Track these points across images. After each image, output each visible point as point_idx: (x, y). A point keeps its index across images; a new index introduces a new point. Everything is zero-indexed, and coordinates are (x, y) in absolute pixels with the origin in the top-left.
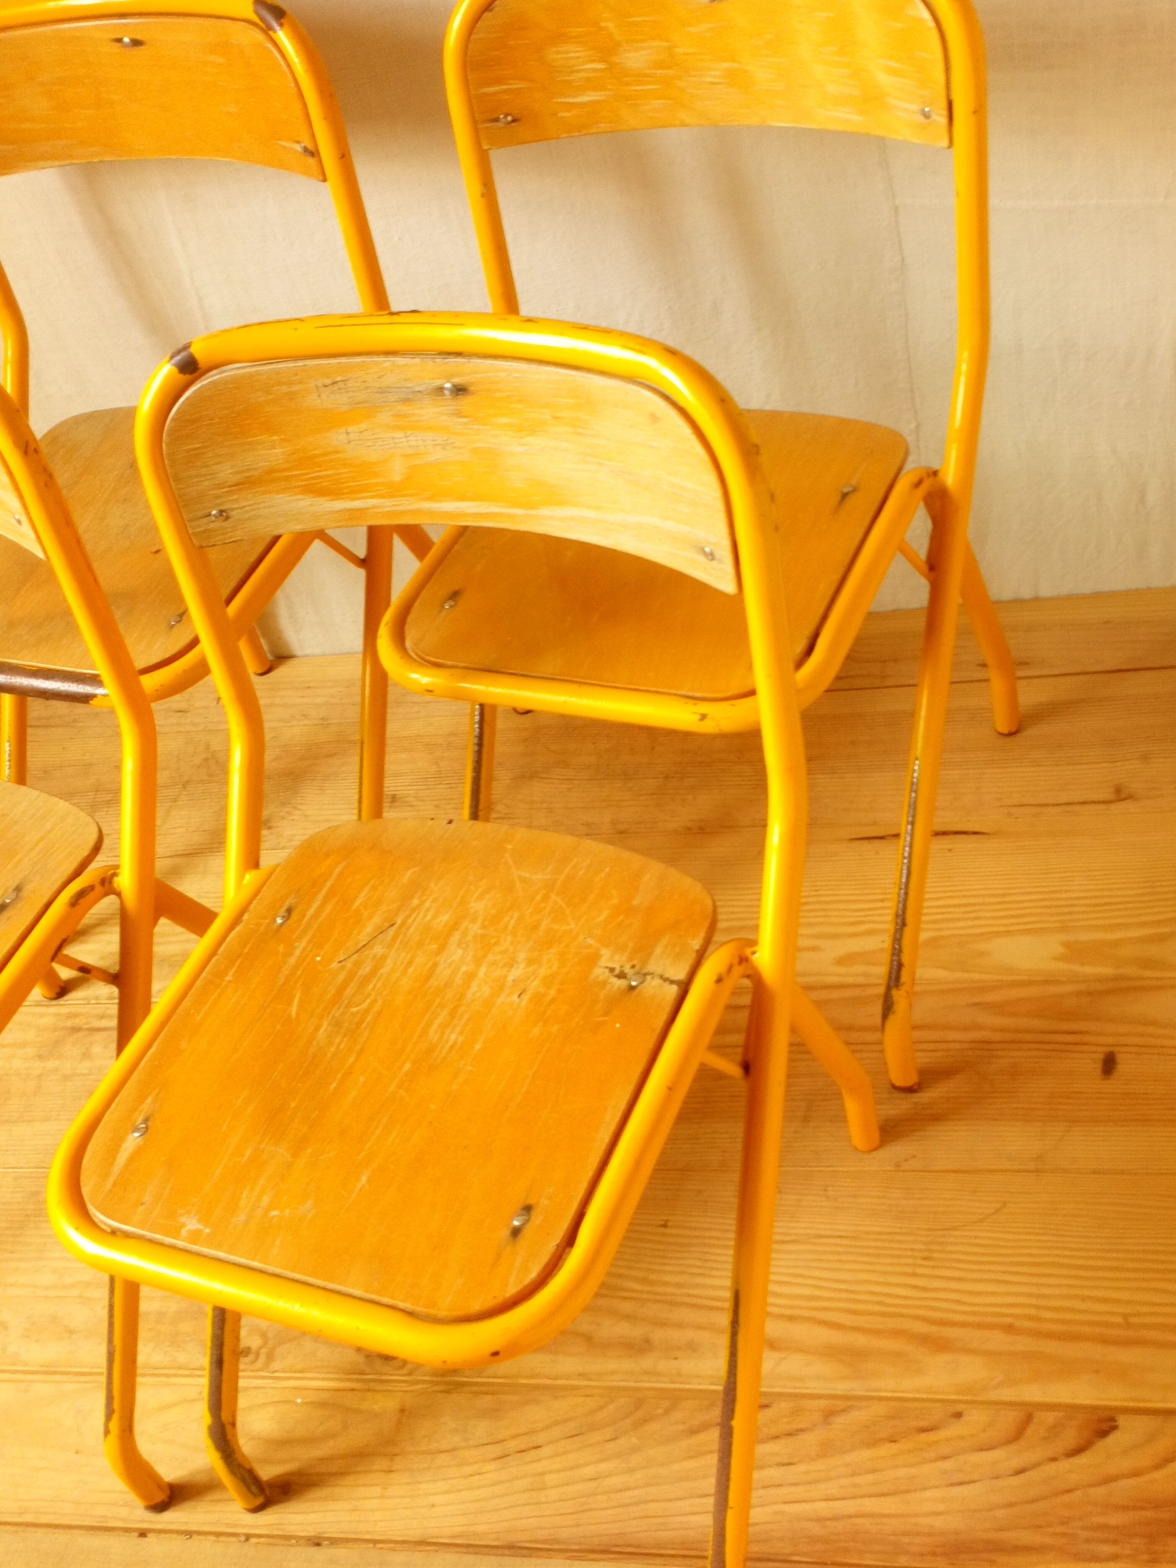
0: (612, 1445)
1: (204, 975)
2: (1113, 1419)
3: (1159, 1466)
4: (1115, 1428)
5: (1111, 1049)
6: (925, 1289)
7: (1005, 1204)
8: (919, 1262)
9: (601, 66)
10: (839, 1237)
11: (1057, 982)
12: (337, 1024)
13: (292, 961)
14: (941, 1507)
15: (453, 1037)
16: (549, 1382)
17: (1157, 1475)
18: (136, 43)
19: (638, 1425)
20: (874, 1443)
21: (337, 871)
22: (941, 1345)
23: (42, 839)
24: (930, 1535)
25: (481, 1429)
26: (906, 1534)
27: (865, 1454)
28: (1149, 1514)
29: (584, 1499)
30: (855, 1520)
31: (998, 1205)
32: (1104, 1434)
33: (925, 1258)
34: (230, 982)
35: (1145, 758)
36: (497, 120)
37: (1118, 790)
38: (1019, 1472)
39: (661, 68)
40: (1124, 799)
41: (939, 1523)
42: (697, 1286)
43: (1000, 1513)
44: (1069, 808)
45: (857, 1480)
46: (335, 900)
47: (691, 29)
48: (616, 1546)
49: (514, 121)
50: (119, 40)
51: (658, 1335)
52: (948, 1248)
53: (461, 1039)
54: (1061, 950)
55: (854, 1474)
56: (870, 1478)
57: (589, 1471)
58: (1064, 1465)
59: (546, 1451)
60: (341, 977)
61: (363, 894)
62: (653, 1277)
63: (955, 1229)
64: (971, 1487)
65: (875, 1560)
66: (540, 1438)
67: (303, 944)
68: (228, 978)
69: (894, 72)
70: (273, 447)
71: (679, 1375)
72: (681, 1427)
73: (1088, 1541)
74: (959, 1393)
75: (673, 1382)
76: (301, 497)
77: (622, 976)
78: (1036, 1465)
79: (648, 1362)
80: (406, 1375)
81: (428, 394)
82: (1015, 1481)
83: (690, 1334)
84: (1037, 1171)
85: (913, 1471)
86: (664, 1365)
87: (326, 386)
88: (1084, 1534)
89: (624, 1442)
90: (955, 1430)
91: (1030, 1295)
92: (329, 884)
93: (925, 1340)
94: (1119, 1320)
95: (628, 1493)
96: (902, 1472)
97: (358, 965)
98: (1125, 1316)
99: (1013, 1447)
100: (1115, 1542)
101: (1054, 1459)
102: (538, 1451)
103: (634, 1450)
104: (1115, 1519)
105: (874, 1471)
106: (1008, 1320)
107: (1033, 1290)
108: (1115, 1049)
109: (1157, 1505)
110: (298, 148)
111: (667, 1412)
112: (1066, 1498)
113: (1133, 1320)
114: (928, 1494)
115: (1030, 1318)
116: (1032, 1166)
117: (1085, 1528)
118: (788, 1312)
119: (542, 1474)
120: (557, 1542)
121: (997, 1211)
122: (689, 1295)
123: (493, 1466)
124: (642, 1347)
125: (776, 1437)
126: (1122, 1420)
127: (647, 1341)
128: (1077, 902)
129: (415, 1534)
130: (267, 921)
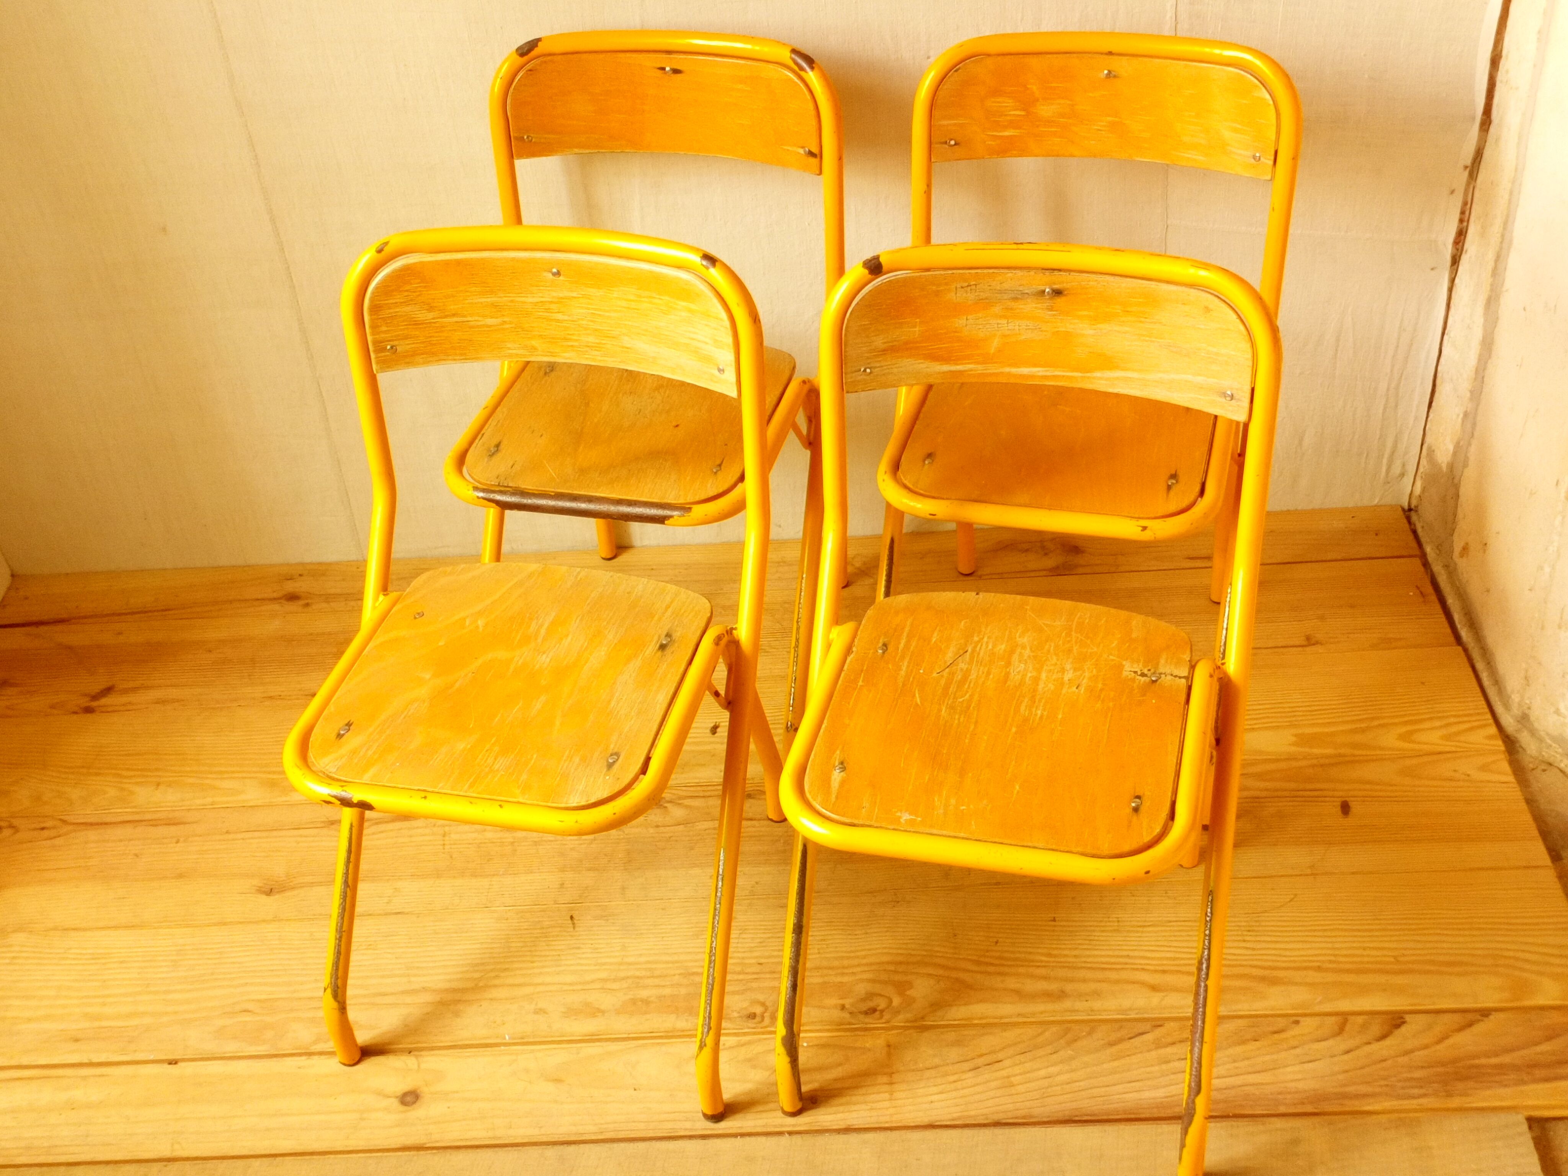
0: (1055, 1056)
1: (840, 682)
2: (1402, 1018)
3: (1440, 1041)
4: (1404, 1023)
5: (1343, 799)
6: (1254, 949)
7: (1296, 895)
8: (1245, 933)
9: (1023, 113)
10: (1184, 921)
11: (1295, 759)
12: (952, 708)
13: (903, 673)
14: (1300, 1076)
15: (1039, 712)
16: (996, 1021)
17: (1438, 1047)
18: (676, 71)
19: (1069, 1043)
20: (1244, 1042)
21: (908, 623)
22: (1274, 982)
23: (668, 607)
24: (1296, 1092)
25: (954, 1053)
26: (1280, 1093)
27: (1238, 1050)
28: (1441, 1070)
29: (1044, 1090)
30: (1243, 1088)
31: (1292, 896)
32: (1398, 1026)
33: (1249, 931)
34: (861, 686)
35: (1322, 618)
36: (946, 143)
37: (1308, 638)
38: (1348, 1052)
39: (1063, 118)
40: (1314, 644)
41: (1301, 1086)
42: (1089, 956)
43: (1341, 1077)
44: (1276, 650)
45: (1236, 1064)
46: (916, 638)
47: (1091, 94)
48: (1077, 1116)
49: (956, 144)
50: (663, 69)
51: (1069, 987)
52: (1263, 924)
53: (1045, 713)
54: (1294, 739)
55: (1235, 1061)
56: (1246, 1062)
57: (1043, 1073)
58: (1376, 1046)
59: (1007, 1063)
60: (943, 682)
61: (935, 634)
62: (1055, 952)
63: (1266, 912)
64: (1317, 1063)
65: (1262, 1110)
66: (1000, 1056)
67: (906, 664)
68: (860, 683)
69: (1235, 130)
70: (915, 327)
71: (1092, 1011)
72: (1102, 1042)
73: (1403, 1088)
74: (1293, 1009)
75: (1089, 1015)
76: (922, 361)
77: (1143, 675)
78: (1358, 1047)
79: (1067, 1004)
80: (885, 1023)
81: (1034, 295)
82: (1346, 1057)
83: (1093, 986)
84: (1312, 874)
85: (1275, 1057)
86: (1080, 1005)
87: (962, 287)
88: (1400, 1084)
89: (1062, 1054)
90: (1296, 1031)
91: (1328, 949)
92: (907, 629)
93: (1263, 979)
94: (1392, 960)
95: (1077, 1084)
96: (1267, 1058)
97: (953, 674)
98: (1395, 957)
99: (1338, 1038)
100: (1421, 1087)
101: (1369, 1043)
102: (1001, 1063)
103: (1072, 1058)
104: (1418, 1074)
105: (1248, 1059)
106: (1318, 964)
107: (1330, 945)
108: (1347, 799)
109: (1443, 1064)
110: (801, 151)
111: (1089, 1034)
112: (1384, 1064)
113: (1402, 959)
114: (1289, 1069)
115: (1330, 962)
116: (1309, 871)
117: (1400, 1081)
118: (1160, 968)
119: (1008, 1077)
120: (1031, 1117)
121: (1291, 900)
122: (1085, 962)
123: (970, 1074)
124: (1062, 995)
125: (1174, 1043)
126: (1408, 1018)
127: (1063, 992)
128: (1298, 709)
129: (926, 1120)
130: (871, 651)
